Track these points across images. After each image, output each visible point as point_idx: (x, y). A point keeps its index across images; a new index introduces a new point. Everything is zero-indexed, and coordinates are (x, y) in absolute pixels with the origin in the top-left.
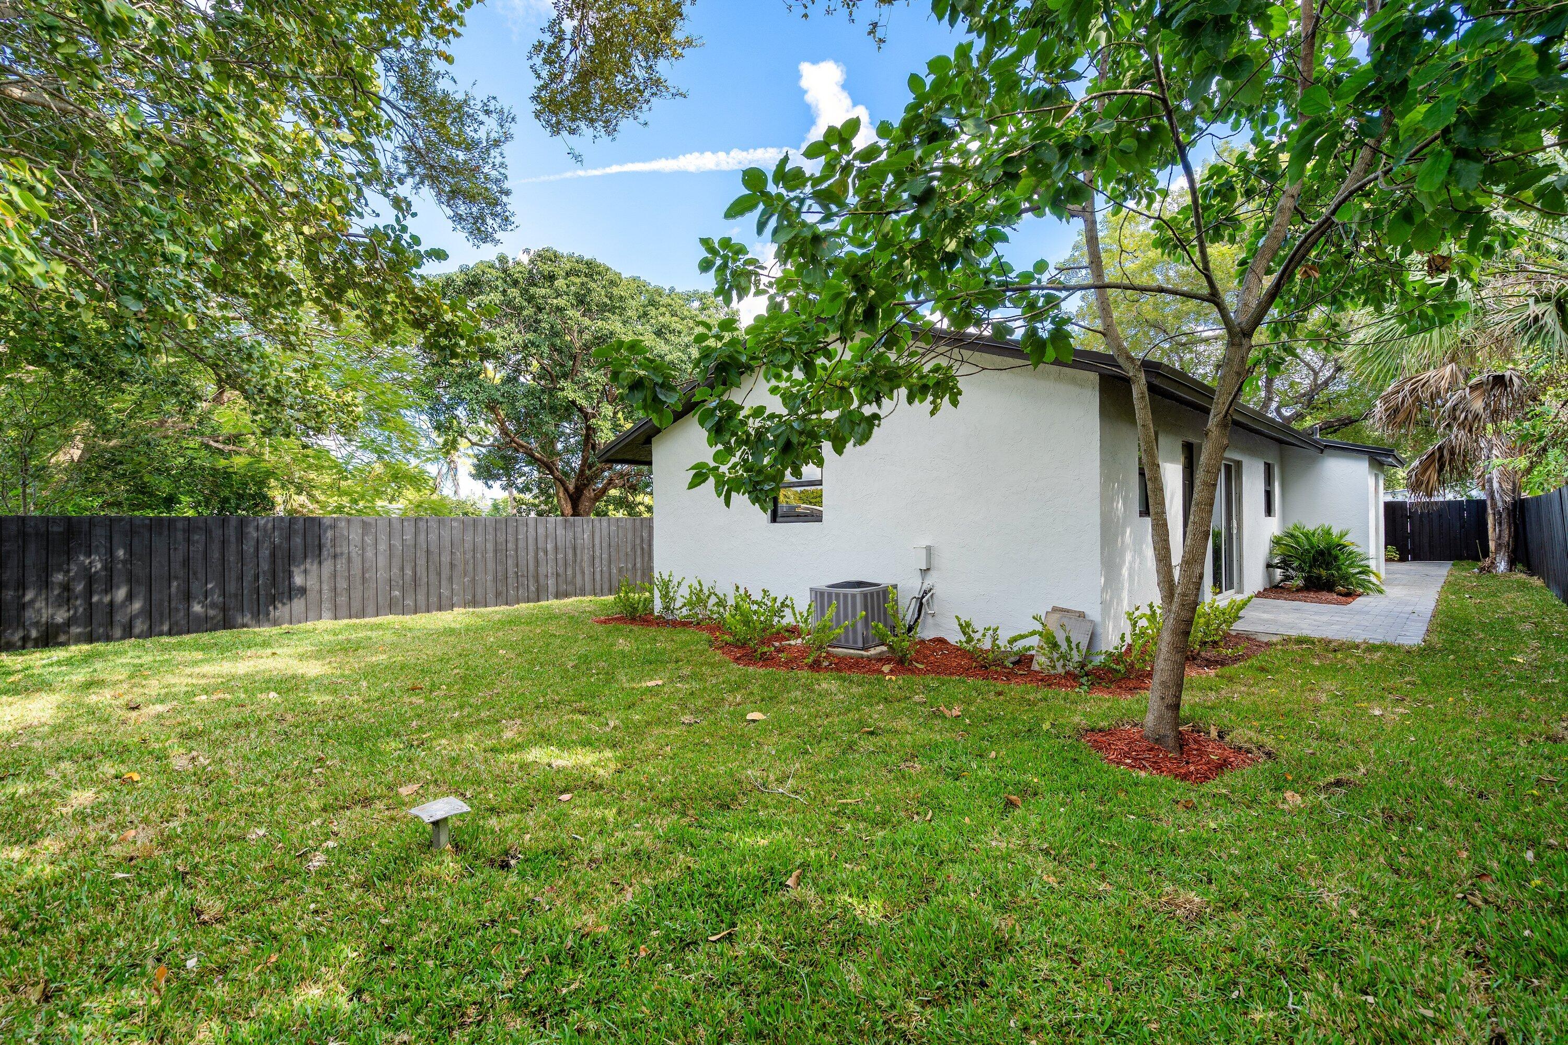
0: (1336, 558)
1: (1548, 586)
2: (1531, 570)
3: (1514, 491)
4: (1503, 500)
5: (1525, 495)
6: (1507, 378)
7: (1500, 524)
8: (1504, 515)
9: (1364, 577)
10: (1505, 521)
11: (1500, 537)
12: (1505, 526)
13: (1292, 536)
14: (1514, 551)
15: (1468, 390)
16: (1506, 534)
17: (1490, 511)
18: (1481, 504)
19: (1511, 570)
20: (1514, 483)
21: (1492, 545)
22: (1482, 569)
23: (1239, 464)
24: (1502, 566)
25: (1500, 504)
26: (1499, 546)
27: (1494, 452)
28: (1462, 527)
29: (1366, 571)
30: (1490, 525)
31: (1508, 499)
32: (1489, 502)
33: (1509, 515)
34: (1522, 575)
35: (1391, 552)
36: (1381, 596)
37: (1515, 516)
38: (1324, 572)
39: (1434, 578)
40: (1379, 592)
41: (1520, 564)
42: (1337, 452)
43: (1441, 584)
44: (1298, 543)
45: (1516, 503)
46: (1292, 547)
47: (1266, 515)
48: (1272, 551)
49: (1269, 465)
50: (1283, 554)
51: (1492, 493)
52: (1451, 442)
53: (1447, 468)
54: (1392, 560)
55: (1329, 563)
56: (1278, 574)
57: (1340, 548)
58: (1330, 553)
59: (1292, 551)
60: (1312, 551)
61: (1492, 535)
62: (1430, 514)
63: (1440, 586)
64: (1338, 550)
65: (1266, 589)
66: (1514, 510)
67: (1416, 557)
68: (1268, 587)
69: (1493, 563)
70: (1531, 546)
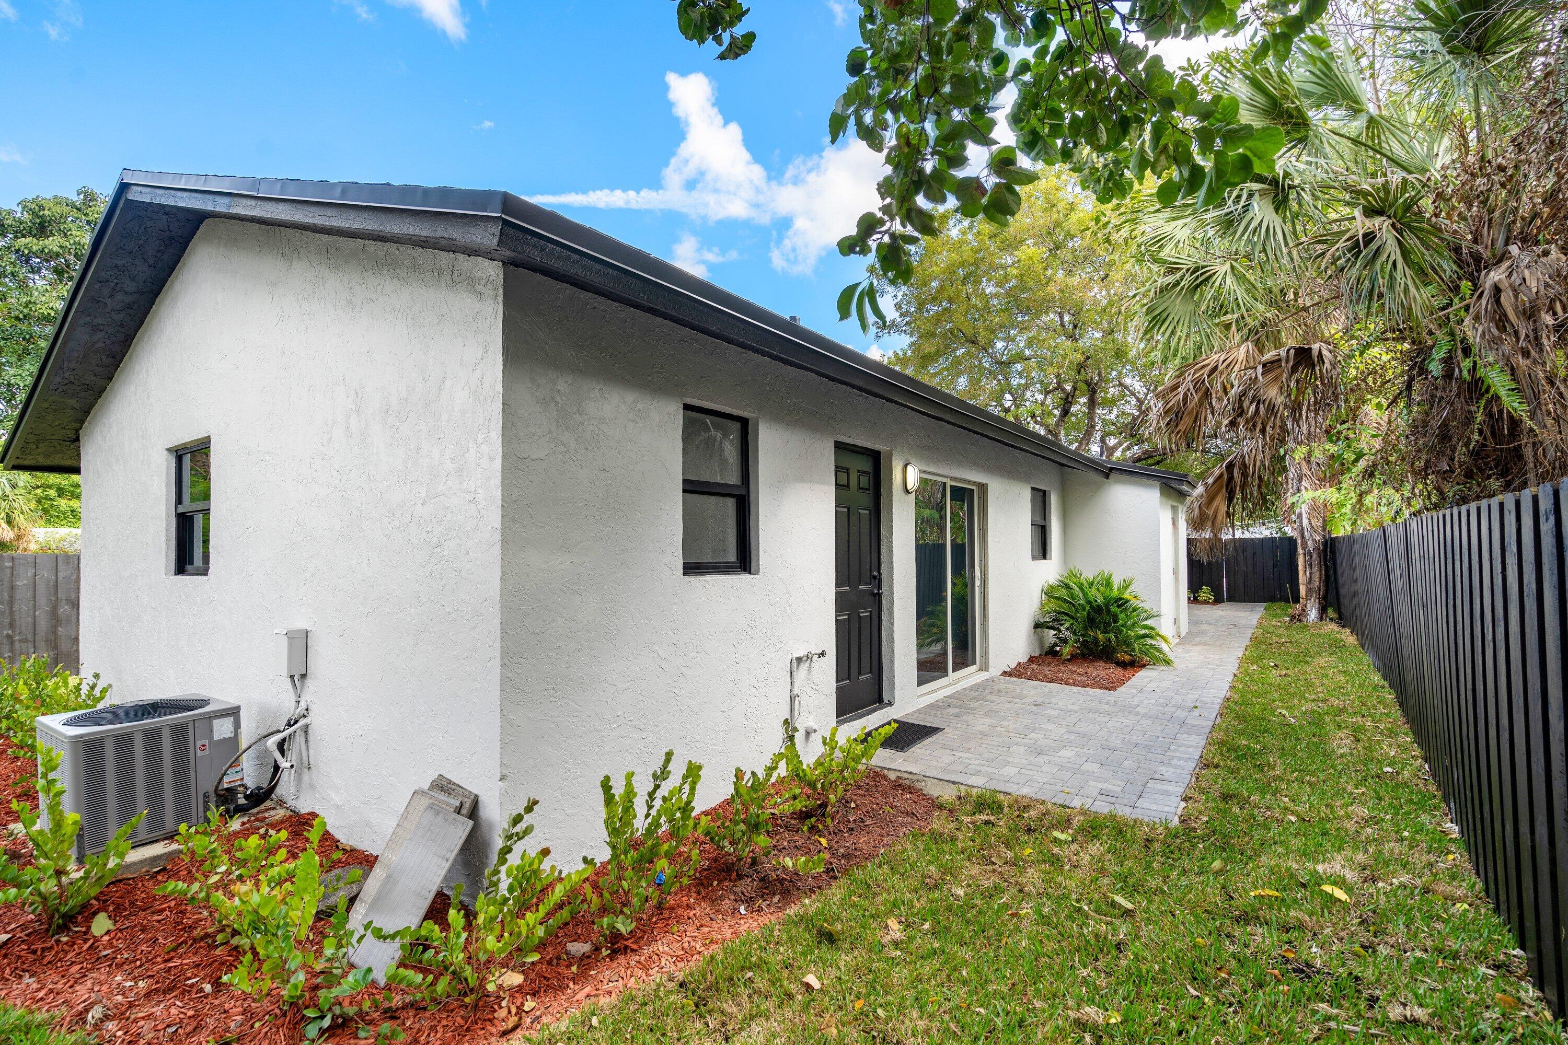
0: (1115, 618)
1: (1362, 646)
2: (1342, 620)
3: (1324, 528)
4: (1313, 539)
5: (1335, 534)
6: (1315, 353)
7: (1311, 566)
8: (1314, 556)
9: (1150, 641)
10: (1315, 563)
11: (1310, 582)
12: (1315, 569)
13: (1066, 586)
14: (1325, 597)
15: (1260, 369)
16: (1316, 577)
17: (1300, 551)
18: (1292, 542)
19: (1322, 620)
20: (1324, 520)
21: (1303, 590)
22: (1293, 617)
23: (983, 488)
24: (1313, 614)
25: (1310, 543)
26: (1309, 591)
27: (1303, 483)
28: (1275, 566)
29: (1152, 633)
30: (1300, 568)
31: (1318, 538)
32: (1299, 541)
33: (1319, 556)
34: (1333, 627)
35: (1205, 593)
36: (1170, 668)
37: (1325, 556)
38: (1101, 636)
39: (1242, 630)
40: (1168, 662)
41: (1331, 613)
42: (1124, 477)
43: (1246, 642)
44: (1072, 596)
45: (1326, 542)
46: (1066, 601)
47: (1034, 558)
48: (1042, 606)
49: (1044, 492)
50: (1055, 611)
51: (1302, 530)
52: (1243, 457)
53: (1238, 496)
54: (1206, 602)
55: (1107, 624)
56: (1050, 636)
57: (1121, 603)
58: (1109, 611)
59: (1065, 606)
60: (1088, 607)
61: (1302, 578)
62: (1244, 551)
63: (1244, 645)
64: (1118, 606)
65: (1031, 657)
66: (1325, 550)
67: (1231, 599)
68: (1037, 654)
69: (1303, 610)
70: (1343, 593)
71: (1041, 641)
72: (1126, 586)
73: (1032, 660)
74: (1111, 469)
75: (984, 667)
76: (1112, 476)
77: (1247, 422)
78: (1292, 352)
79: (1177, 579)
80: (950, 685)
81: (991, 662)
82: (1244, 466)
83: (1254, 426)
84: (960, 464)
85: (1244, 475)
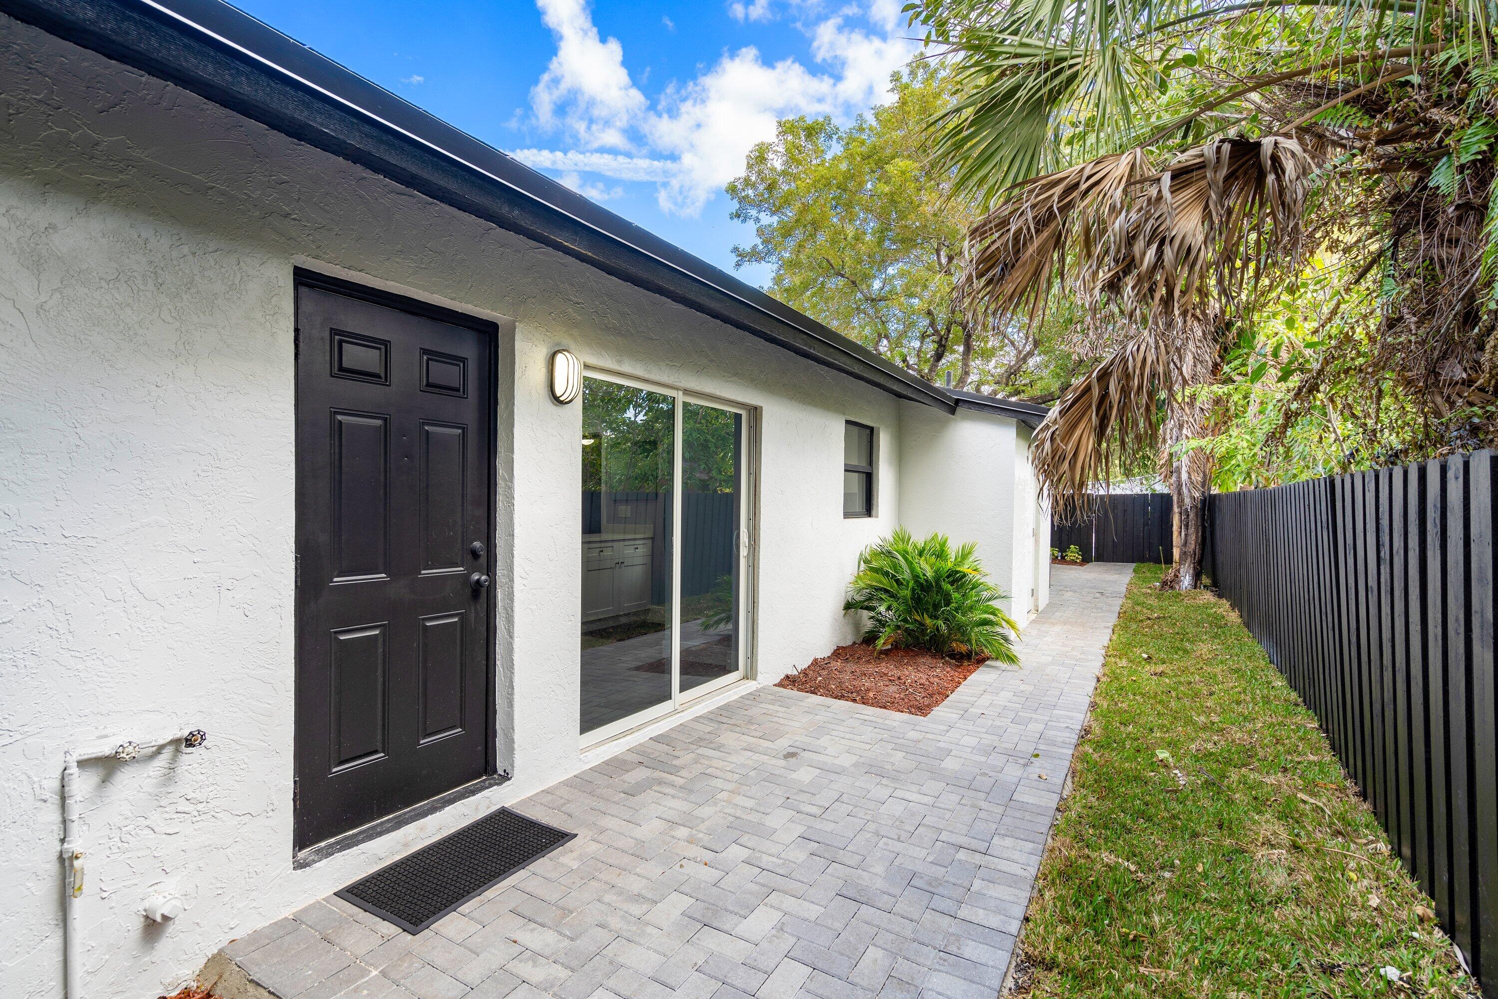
0: (947, 598)
1: (1248, 625)
2: (1218, 587)
3: (1203, 485)
4: (1191, 496)
5: (1215, 490)
7: (1187, 526)
8: (1192, 516)
10: (1192, 523)
11: (1185, 544)
12: (1192, 530)
14: (1200, 562)
15: (1166, 178)
16: (1192, 539)
17: (1176, 509)
18: (1164, 502)
19: (1196, 587)
20: (1204, 473)
21: (1176, 553)
22: (1164, 583)
23: (755, 412)
24: (1186, 581)
25: (1187, 501)
26: (1183, 554)
27: (1185, 431)
28: (1145, 524)
29: (996, 618)
30: (1175, 528)
31: (1197, 495)
32: (1175, 498)
33: (1197, 515)
34: (1208, 597)
35: (1073, 553)
36: (1014, 667)
37: (1203, 515)
38: (928, 621)
39: (1109, 601)
40: (1012, 659)
41: (1206, 580)
42: (974, 412)
43: (1113, 620)
44: (895, 567)
45: (1205, 499)
46: (887, 574)
47: (847, 515)
48: (858, 577)
49: (872, 429)
50: (871, 586)
51: (1179, 486)
52: (1125, 360)
53: (1113, 422)
54: (1073, 562)
55: (936, 607)
56: (866, 620)
57: (956, 578)
58: (940, 587)
59: (885, 581)
60: (911, 584)
61: (1177, 540)
62: (1114, 508)
63: (1111, 625)
64: (952, 583)
65: (839, 648)
66: (1203, 509)
67: (1100, 558)
68: (849, 643)
69: (1176, 576)
70: (1220, 558)
71: (857, 626)
72: (965, 555)
73: (839, 653)
74: (957, 401)
75: (750, 675)
76: (959, 410)
77: (1140, 280)
78: (1226, 147)
79: (1037, 542)
80: (675, 712)
81: (761, 666)
82: (1127, 376)
83: (1152, 290)
84: (700, 370)
85: (1125, 391)
